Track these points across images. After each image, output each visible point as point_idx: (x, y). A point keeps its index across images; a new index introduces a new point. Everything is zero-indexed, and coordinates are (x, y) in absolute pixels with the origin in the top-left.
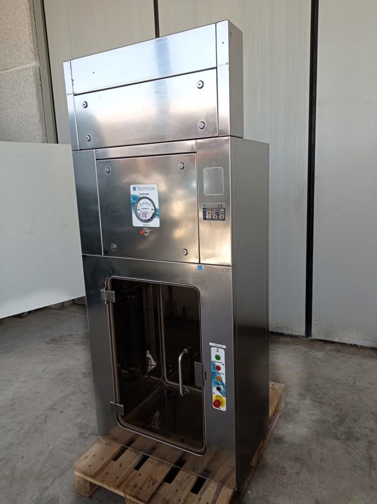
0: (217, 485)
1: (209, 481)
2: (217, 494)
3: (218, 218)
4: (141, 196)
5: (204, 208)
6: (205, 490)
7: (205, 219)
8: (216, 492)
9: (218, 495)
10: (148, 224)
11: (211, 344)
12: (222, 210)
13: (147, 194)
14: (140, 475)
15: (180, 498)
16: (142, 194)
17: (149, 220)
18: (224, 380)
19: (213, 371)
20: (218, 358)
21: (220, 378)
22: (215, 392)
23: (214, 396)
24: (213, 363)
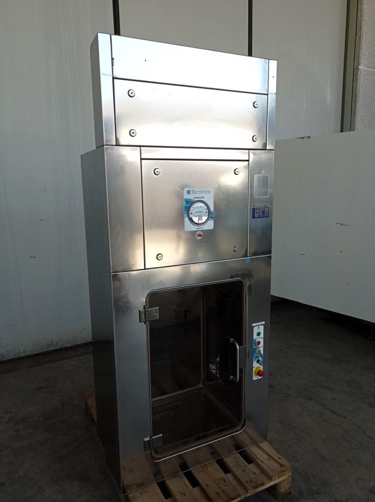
1: (248, 449)
3: (264, 216)
4: (196, 199)
5: (253, 209)
7: (254, 217)
10: (201, 227)
11: (253, 325)
12: (267, 209)
13: (201, 198)
14: (207, 485)
15: (253, 473)
16: (198, 198)
17: (203, 223)
18: (262, 352)
19: (254, 347)
20: (259, 334)
21: (260, 351)
22: (256, 365)
23: (254, 369)
24: (255, 340)
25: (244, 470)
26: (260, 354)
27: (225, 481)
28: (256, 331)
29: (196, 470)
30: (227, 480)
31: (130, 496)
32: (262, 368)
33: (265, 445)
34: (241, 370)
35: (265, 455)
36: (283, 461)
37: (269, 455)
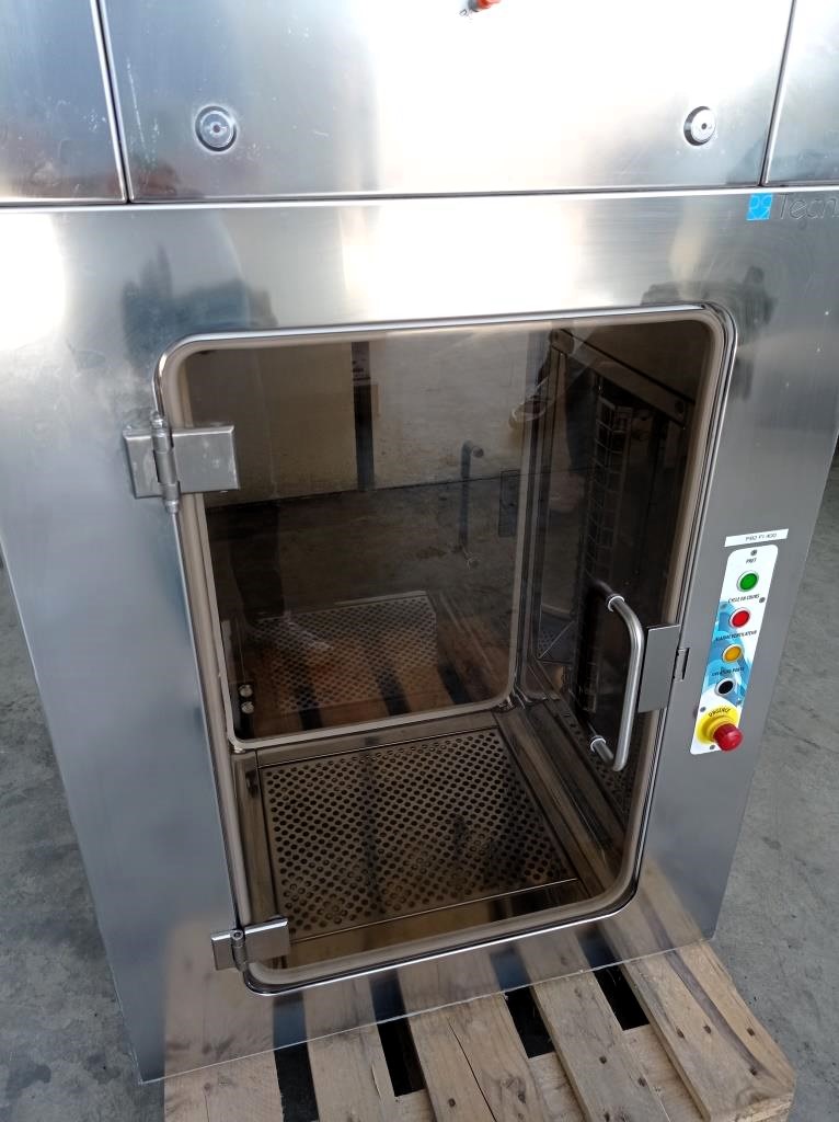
0: (664, 960)
1: (633, 963)
2: (693, 985)
6: (656, 996)
8: (685, 982)
9: (697, 984)
14: (452, 1103)
15: (635, 1077)
18: (749, 655)
19: (717, 634)
20: (749, 582)
21: (739, 650)
22: (711, 700)
23: (702, 718)
24: (724, 606)
25: (603, 1060)
26: (741, 661)
27: (522, 1097)
28: (736, 566)
29: (425, 1022)
30: (530, 1092)
31: (169, 1090)
32: (735, 715)
33: (701, 958)
34: (641, 720)
35: (696, 1006)
36: (764, 1048)
37: (710, 1006)
